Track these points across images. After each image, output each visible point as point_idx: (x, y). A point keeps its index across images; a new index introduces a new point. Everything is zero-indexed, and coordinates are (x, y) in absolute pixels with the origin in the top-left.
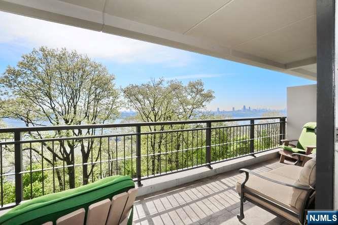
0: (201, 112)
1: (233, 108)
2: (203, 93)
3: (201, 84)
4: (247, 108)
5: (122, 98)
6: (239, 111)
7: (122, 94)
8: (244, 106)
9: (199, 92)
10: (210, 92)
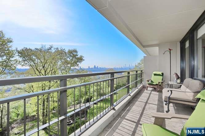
0: (76, 69)
1: (89, 67)
2: (77, 57)
3: (76, 51)
4: (96, 67)
5: (17, 57)
6: (92, 68)
7: (17, 54)
8: (95, 66)
9: (74, 56)
10: (81, 57)
